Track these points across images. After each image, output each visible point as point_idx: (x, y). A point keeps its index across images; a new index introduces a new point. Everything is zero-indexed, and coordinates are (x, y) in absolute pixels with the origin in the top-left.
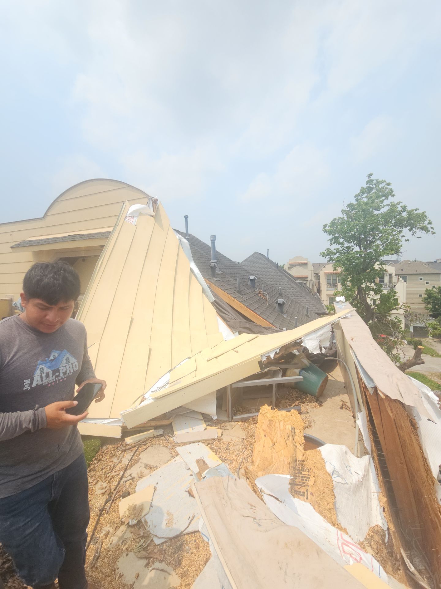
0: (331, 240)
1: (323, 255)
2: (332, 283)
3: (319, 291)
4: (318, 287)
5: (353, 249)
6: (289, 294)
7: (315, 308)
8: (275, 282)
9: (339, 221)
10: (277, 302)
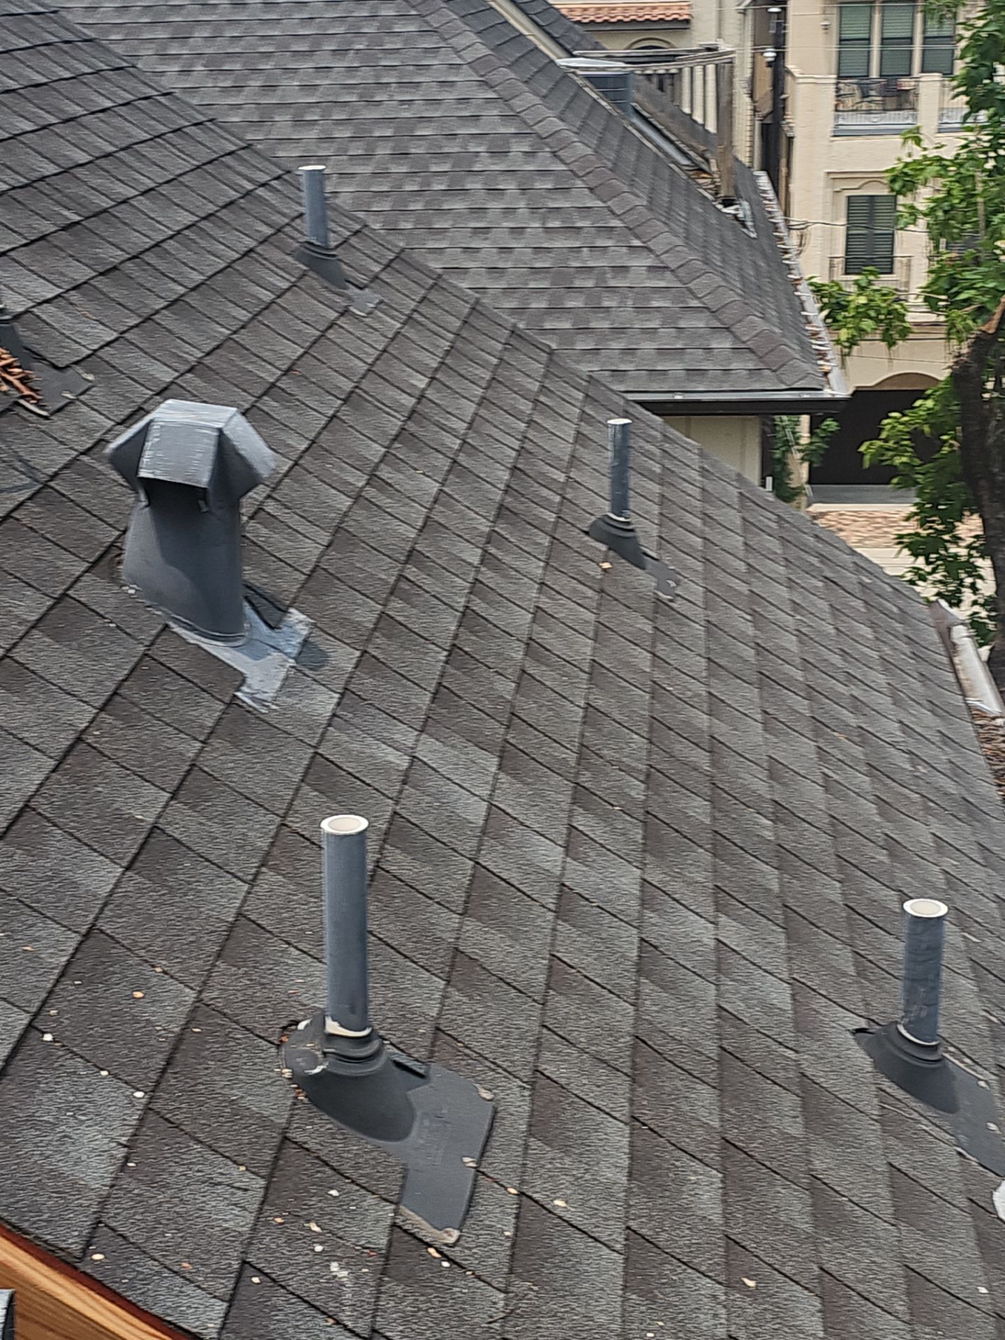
2: (874, 74)
4: (767, 108)
6: (496, 205)
7: (723, 343)
8: (365, 76)
10: (127, 460)
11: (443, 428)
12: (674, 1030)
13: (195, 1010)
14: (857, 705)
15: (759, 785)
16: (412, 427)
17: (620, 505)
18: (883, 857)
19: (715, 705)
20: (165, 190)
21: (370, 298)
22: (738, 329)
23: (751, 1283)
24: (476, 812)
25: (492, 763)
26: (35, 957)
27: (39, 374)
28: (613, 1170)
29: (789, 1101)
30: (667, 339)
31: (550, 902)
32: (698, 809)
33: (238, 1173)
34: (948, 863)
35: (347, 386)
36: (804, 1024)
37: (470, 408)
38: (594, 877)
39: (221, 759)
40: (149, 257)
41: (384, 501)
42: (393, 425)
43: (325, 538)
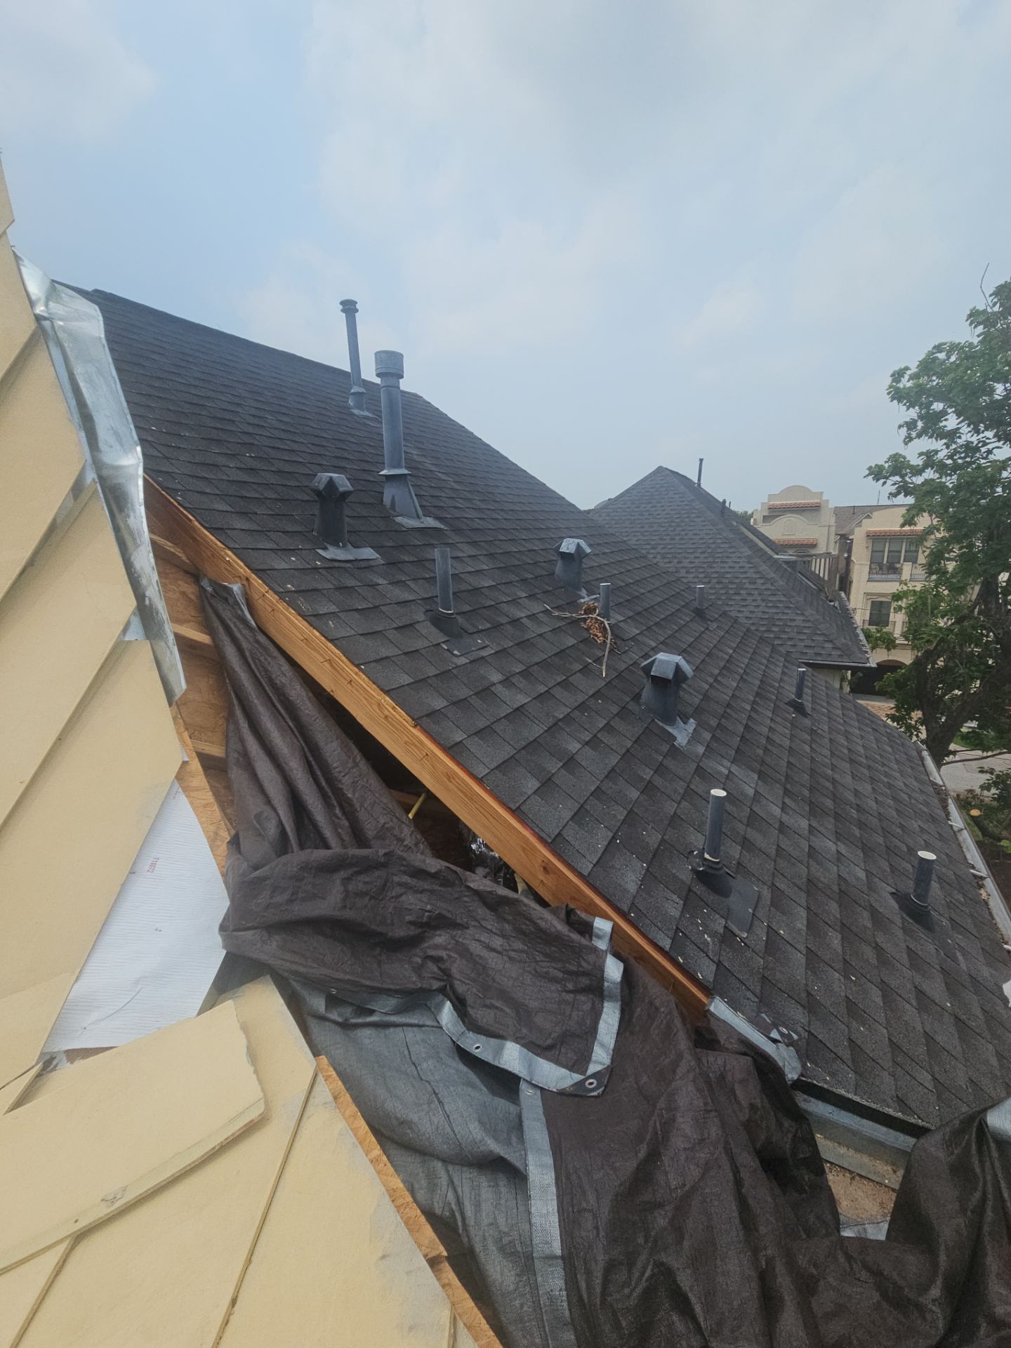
0: (911, 425)
1: (877, 473)
2: (885, 562)
3: (845, 584)
4: (843, 571)
5: (989, 452)
6: (750, 598)
7: (830, 645)
8: (711, 560)
9: (949, 358)
10: (647, 670)
11: (738, 666)
12: (822, 879)
13: (661, 841)
14: (886, 775)
15: (851, 798)
16: (728, 665)
17: (799, 695)
18: (899, 830)
19: (834, 768)
20: (655, 591)
21: (715, 625)
22: (836, 642)
23: (854, 978)
24: (751, 792)
25: (756, 777)
26: (615, 816)
27: (619, 642)
28: (801, 924)
29: (866, 914)
30: (808, 643)
31: (777, 826)
32: (829, 803)
33: (675, 897)
34: (925, 837)
35: (707, 651)
36: (871, 887)
37: (746, 661)
38: (793, 821)
39: (669, 763)
40: (650, 610)
41: (719, 687)
42: (722, 664)
43: (701, 697)
